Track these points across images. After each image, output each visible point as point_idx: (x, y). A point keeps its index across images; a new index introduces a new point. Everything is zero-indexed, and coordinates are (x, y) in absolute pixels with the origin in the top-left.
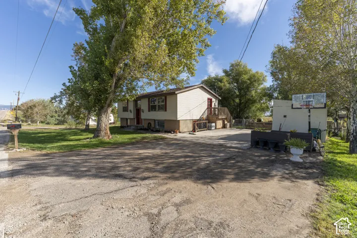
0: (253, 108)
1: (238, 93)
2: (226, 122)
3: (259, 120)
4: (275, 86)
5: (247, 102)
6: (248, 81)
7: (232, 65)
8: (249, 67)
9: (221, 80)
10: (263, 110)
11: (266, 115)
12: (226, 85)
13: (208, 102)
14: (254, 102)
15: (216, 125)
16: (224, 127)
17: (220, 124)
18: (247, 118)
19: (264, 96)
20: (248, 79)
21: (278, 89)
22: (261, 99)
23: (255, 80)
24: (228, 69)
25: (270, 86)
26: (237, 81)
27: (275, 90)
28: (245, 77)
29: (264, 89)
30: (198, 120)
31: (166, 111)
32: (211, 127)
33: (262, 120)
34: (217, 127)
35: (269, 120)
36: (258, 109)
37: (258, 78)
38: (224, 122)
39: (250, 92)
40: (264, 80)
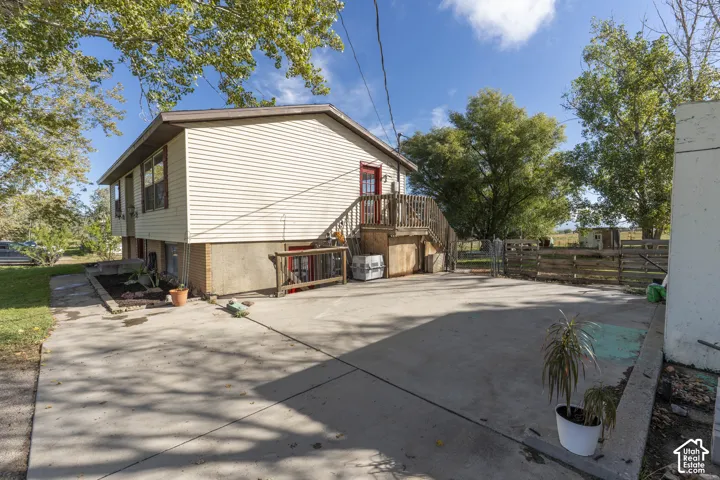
0: (530, 211)
1: (488, 172)
2: (430, 251)
3: (546, 243)
4: (592, 148)
5: (511, 195)
6: (515, 138)
7: (474, 103)
8: (517, 105)
9: (442, 138)
10: (557, 214)
11: (564, 227)
12: (456, 149)
13: (363, 177)
14: (532, 192)
15: (386, 261)
16: (423, 266)
17: (403, 256)
18: (513, 235)
19: (559, 176)
20: (518, 133)
21: (600, 155)
22: (550, 184)
23: (533, 135)
24: (463, 112)
25: (578, 147)
26: (486, 141)
27: (591, 158)
28: (507, 128)
29: (559, 158)
30: (314, 244)
31: (166, 207)
32: (364, 269)
33: (552, 241)
34: (393, 270)
35: (572, 242)
36: (544, 212)
37: (542, 131)
38: (421, 250)
39: (521, 166)
40: (557, 136)
